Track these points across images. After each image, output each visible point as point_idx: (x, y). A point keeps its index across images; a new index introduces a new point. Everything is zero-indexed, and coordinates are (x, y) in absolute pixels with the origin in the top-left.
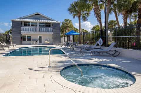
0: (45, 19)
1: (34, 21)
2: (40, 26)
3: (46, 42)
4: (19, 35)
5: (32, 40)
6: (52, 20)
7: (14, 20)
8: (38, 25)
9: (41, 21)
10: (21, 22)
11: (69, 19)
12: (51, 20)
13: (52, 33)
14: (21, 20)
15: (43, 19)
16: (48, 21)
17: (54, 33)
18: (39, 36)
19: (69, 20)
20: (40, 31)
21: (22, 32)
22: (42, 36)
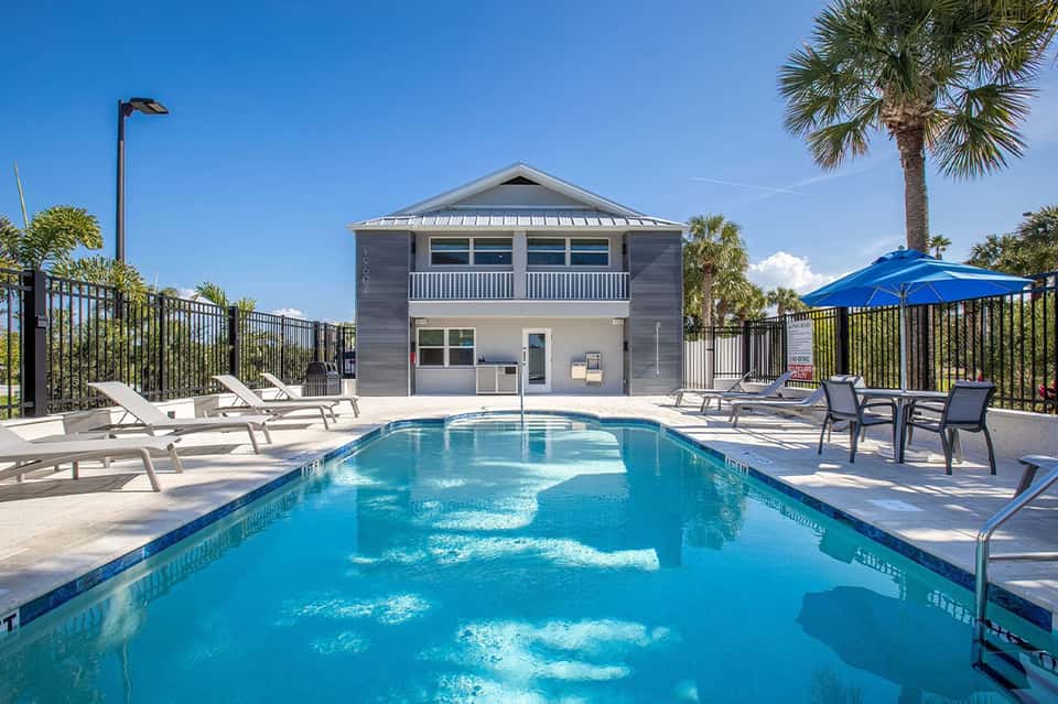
0: (570, 213)
1: (497, 223)
2: (533, 259)
3: (579, 372)
4: (399, 327)
5: (481, 361)
6: (619, 217)
7: (370, 225)
8: (520, 252)
9: (537, 223)
10: (414, 239)
11: (721, 219)
12: (612, 215)
13: (622, 308)
14: (414, 224)
15: (558, 213)
16: (593, 222)
17: (633, 308)
18: (526, 332)
19: (724, 223)
20: (534, 293)
21: (416, 308)
22: (548, 332)
